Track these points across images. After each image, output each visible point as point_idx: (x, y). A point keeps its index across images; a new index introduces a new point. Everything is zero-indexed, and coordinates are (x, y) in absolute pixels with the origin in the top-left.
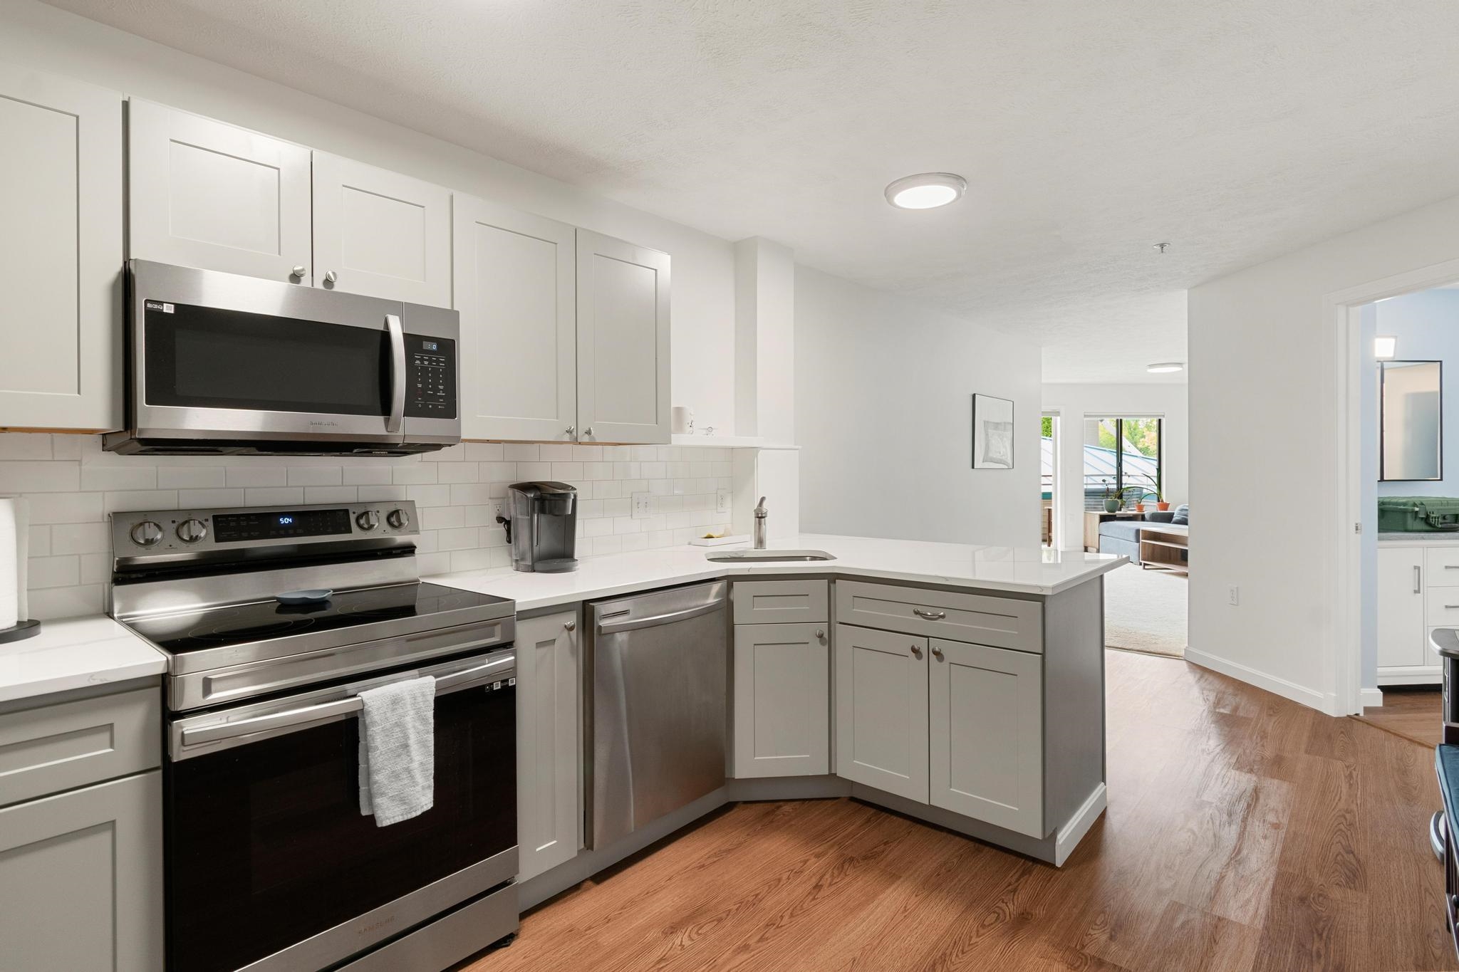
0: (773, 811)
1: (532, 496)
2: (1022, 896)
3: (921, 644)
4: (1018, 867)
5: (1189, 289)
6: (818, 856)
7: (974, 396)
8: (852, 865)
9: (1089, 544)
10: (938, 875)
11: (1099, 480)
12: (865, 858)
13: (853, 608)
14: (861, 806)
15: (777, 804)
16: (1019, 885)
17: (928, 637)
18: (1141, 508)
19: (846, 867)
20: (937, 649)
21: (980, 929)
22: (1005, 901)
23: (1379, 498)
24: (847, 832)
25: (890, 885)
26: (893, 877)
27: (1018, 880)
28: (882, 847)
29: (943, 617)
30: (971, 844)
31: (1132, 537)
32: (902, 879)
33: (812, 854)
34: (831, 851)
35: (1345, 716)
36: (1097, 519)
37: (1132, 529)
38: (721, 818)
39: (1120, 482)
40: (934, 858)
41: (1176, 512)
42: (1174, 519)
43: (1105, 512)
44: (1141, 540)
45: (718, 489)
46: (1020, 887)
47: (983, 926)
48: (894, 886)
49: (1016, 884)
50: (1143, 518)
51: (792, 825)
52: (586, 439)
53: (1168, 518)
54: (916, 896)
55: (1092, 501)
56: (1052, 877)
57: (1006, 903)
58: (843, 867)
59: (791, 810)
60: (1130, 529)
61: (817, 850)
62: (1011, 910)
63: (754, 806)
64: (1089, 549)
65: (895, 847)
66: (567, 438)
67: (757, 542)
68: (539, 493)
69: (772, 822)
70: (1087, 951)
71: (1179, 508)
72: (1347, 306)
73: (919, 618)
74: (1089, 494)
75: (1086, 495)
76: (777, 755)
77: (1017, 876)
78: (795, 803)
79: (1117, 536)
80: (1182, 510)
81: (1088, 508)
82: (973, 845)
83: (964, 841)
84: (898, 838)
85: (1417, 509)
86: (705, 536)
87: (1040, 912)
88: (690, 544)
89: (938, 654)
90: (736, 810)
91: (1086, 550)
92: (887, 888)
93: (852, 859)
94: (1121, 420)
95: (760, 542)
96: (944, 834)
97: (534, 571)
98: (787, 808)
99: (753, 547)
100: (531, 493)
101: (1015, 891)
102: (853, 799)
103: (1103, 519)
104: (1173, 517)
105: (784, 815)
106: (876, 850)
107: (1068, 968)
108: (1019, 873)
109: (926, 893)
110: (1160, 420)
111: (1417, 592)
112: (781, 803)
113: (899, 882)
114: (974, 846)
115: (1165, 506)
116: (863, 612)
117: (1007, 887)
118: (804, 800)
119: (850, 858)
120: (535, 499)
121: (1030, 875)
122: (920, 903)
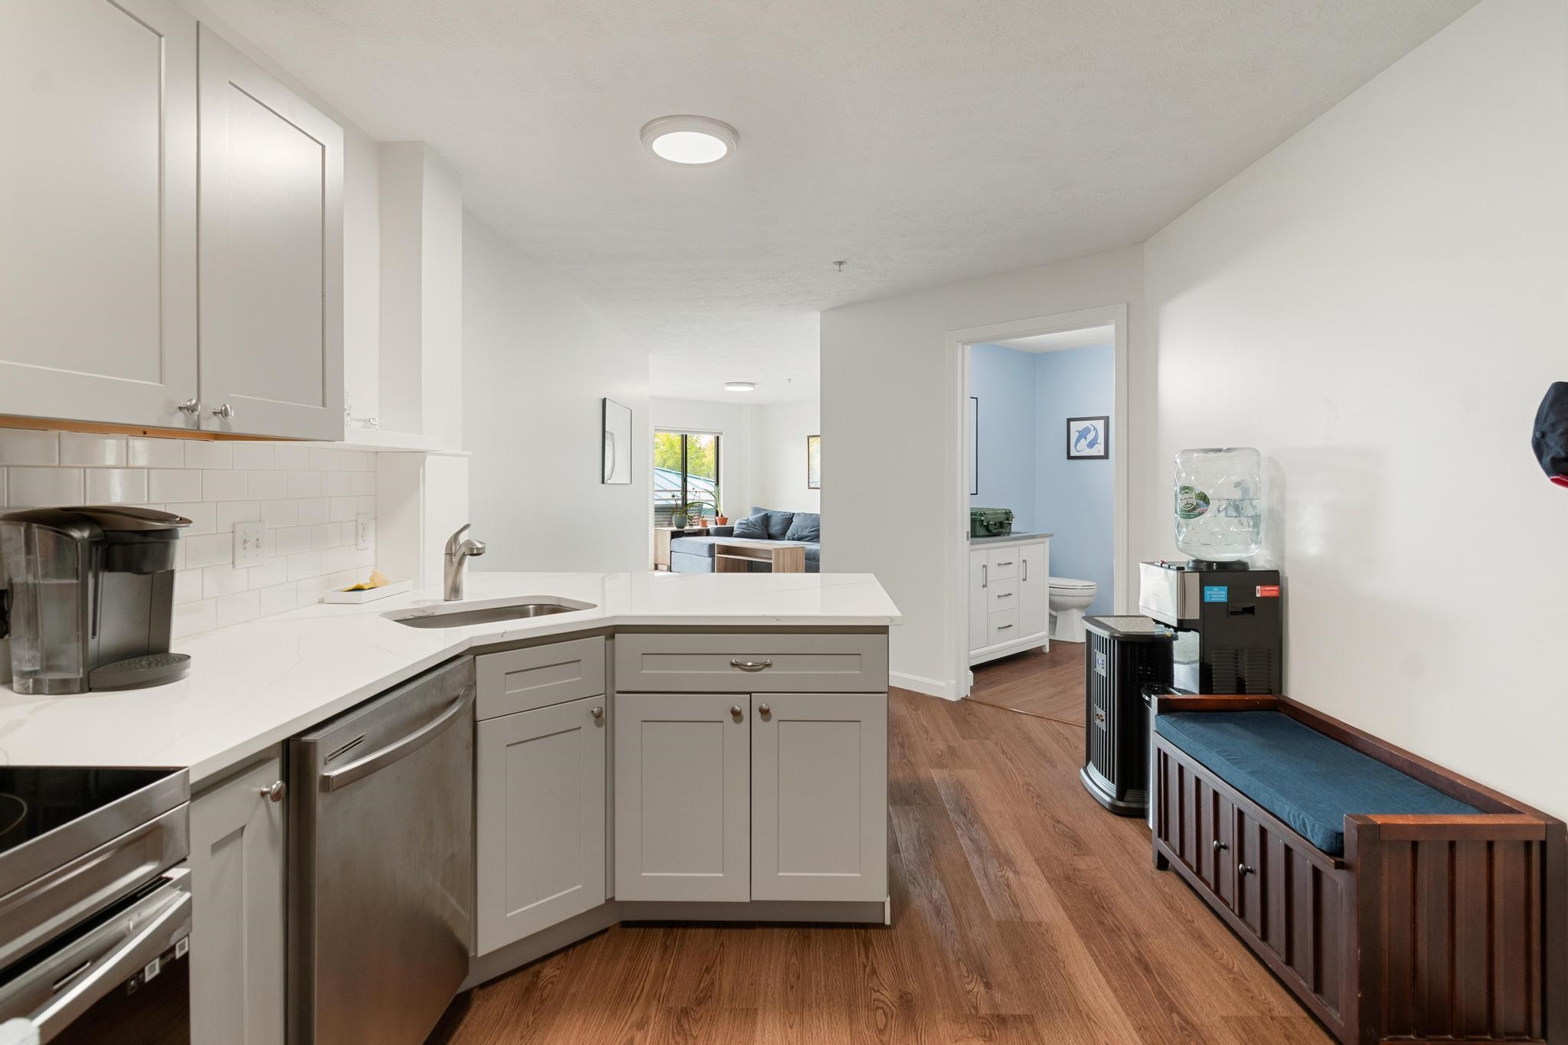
0: (534, 984)
1: (86, 534)
2: (886, 975)
3: (741, 703)
4: (855, 941)
5: (821, 312)
6: (641, 1025)
7: (604, 401)
8: (690, 1019)
9: (660, 561)
10: (792, 987)
11: (669, 495)
12: (700, 1002)
13: (642, 669)
14: (642, 930)
15: (532, 970)
16: (872, 963)
17: (750, 693)
18: (704, 523)
19: (686, 1026)
20: (764, 706)
21: (881, 1037)
22: (876, 989)
23: (972, 509)
24: (651, 976)
25: (754, 1022)
26: (748, 1014)
27: (867, 958)
28: (707, 979)
29: (768, 665)
30: (795, 932)
31: (705, 551)
32: (760, 1012)
33: (631, 1027)
34: (653, 1011)
35: (960, 699)
36: (669, 535)
37: (705, 544)
38: (461, 1028)
39: (685, 498)
40: (772, 967)
41: (736, 526)
42: (735, 533)
43: (675, 529)
44: (716, 555)
45: (358, 514)
46: (876, 966)
47: (881, 1032)
48: (759, 1026)
49: (870, 963)
50: (708, 533)
51: (574, 995)
52: (213, 425)
53: (729, 532)
54: (791, 1027)
55: (661, 517)
56: (892, 940)
57: (878, 991)
58: (681, 1026)
59: (557, 973)
60: (703, 544)
61: (634, 1018)
62: (888, 996)
63: (500, 985)
64: (660, 567)
65: (721, 971)
66: (179, 421)
67: (449, 590)
68: (98, 530)
69: (542, 1002)
70: (983, 1012)
71: (737, 522)
72: (963, 344)
73: (737, 671)
74: (659, 510)
75: (656, 512)
76: (537, 899)
77: (863, 955)
78: (556, 959)
79: (689, 552)
80: (741, 524)
81: (657, 524)
82: (796, 933)
83: (786, 932)
84: (716, 957)
85: (983, 518)
86: (352, 587)
87: (913, 987)
88: (322, 601)
89: (765, 713)
90: (475, 1004)
91: (656, 568)
92: (754, 1032)
93: (685, 1012)
94: (686, 436)
95: (455, 591)
96: (759, 931)
97: (90, 690)
98: (548, 971)
99: (443, 598)
100: (81, 529)
101: (874, 972)
102: (626, 924)
103: (674, 535)
104: (733, 531)
105: (552, 983)
106: (702, 985)
107: (985, 1041)
108: (862, 946)
109: (797, 1019)
110: (718, 437)
111: (984, 586)
112: (537, 967)
113: (760, 1017)
114: (799, 933)
115: (724, 521)
116: (654, 674)
117: (865, 972)
118: (565, 950)
119: (682, 1011)
120: (93, 543)
121: (873, 945)
122: (802, 1035)
